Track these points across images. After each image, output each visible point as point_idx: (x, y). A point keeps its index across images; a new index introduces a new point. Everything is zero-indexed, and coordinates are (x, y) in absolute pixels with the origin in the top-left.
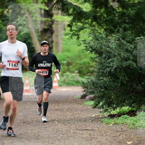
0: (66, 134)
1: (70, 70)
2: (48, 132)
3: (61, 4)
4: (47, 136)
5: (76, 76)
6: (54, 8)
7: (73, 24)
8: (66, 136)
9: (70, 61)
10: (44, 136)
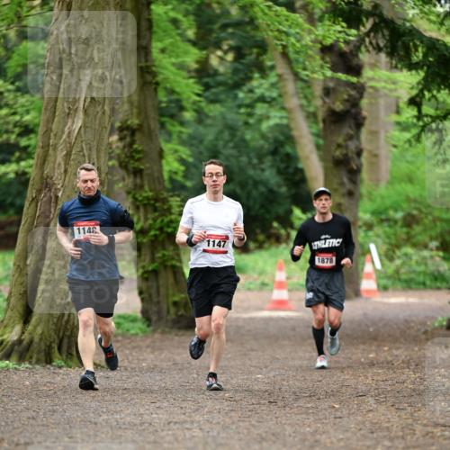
0: (403, 438)
1: (414, 240)
2: (347, 431)
3: (386, 32)
4: (342, 444)
5: (432, 257)
6: (366, 46)
7: (424, 95)
8: (400, 443)
9: (415, 212)
10: (332, 443)
